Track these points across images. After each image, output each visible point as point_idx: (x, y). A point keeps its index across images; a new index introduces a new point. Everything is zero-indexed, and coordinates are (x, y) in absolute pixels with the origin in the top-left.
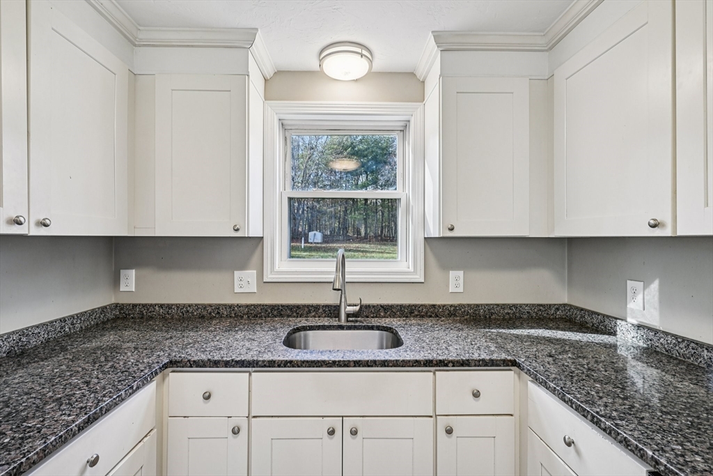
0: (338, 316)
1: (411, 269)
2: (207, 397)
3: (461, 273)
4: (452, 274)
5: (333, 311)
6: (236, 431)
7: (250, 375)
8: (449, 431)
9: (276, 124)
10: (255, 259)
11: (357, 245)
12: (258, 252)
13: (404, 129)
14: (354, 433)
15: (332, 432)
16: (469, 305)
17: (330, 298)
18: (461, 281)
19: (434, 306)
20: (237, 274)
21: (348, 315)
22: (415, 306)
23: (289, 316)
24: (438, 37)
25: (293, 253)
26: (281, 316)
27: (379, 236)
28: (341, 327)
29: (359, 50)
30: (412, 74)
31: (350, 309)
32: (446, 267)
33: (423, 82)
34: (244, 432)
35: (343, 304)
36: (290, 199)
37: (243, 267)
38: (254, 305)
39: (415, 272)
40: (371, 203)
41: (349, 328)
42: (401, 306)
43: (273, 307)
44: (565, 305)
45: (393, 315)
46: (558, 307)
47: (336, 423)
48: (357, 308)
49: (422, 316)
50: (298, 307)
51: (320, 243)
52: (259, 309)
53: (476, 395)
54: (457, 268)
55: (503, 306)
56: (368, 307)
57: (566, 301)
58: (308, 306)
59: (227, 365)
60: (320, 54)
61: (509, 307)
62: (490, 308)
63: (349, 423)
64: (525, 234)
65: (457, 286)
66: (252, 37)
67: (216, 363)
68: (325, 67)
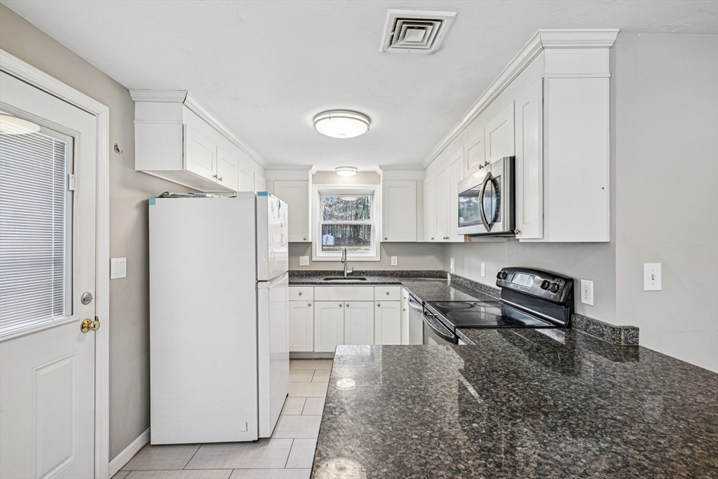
0: (344, 275)
1: (375, 255)
2: (300, 294)
3: (396, 257)
4: (393, 258)
5: (342, 273)
6: (310, 305)
7: (314, 287)
8: (379, 305)
9: (317, 193)
10: (308, 251)
12: (310, 248)
13: (373, 194)
14: (348, 306)
15: (341, 306)
16: (399, 271)
17: (340, 268)
18: (396, 261)
19: (384, 271)
20: (301, 257)
21: (348, 274)
22: (376, 272)
23: (323, 275)
24: (381, 166)
25: (324, 248)
26: (320, 275)
28: (345, 279)
29: (352, 169)
30: (375, 173)
31: (348, 272)
32: (390, 254)
33: (380, 176)
34: (312, 306)
35: (346, 270)
36: (323, 225)
37: (303, 255)
38: (308, 271)
39: (376, 257)
41: (348, 279)
42: (370, 271)
43: (316, 272)
44: (440, 271)
46: (437, 272)
47: (342, 303)
48: (352, 271)
49: (379, 275)
50: (327, 271)
51: (333, 246)
52: (310, 272)
53: (388, 294)
54: (394, 255)
55: (414, 271)
56: (356, 271)
57: (441, 269)
58: (331, 271)
59: (307, 283)
60: (336, 168)
61: (417, 271)
62: (408, 272)
63: (346, 303)
64: (415, 241)
65: (394, 263)
66: (310, 167)
67: (303, 283)
68: (338, 173)
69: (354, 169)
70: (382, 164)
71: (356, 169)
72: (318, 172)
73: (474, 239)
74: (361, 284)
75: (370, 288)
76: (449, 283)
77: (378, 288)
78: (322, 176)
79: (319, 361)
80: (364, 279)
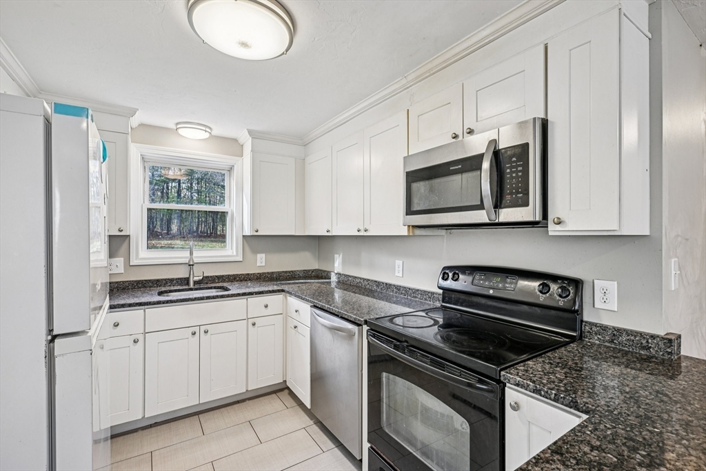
0: (188, 284)
1: (235, 253)
3: (263, 255)
4: (259, 256)
5: (185, 281)
6: (136, 342)
7: (145, 311)
8: (254, 324)
9: (139, 158)
10: (123, 249)
11: (169, 242)
12: (126, 244)
13: (231, 169)
14: (206, 332)
15: (194, 334)
16: (268, 273)
17: (182, 273)
18: (264, 260)
19: (248, 274)
21: (195, 283)
22: (237, 275)
23: (150, 287)
24: (250, 132)
26: (145, 287)
27: (195, 232)
28: (191, 289)
29: (204, 129)
30: (235, 140)
31: (196, 279)
32: (255, 251)
33: (242, 146)
34: (141, 342)
35: (192, 276)
36: (149, 210)
38: (123, 282)
39: (237, 255)
40: (184, 197)
41: (196, 289)
42: (229, 275)
43: (138, 282)
44: (316, 270)
45: (224, 281)
46: (313, 271)
47: (197, 329)
48: (201, 278)
49: (241, 281)
50: (158, 280)
52: (127, 284)
53: (266, 307)
54: (261, 252)
55: (286, 272)
56: (207, 277)
57: (317, 268)
58: (165, 280)
59: (130, 305)
60: (177, 124)
61: (289, 272)
62: (279, 273)
63: (203, 328)
64: (293, 234)
65: (261, 263)
66: (133, 112)
67: (123, 306)
68: (181, 131)
69: (207, 130)
70: (254, 127)
71: (211, 129)
72: (141, 125)
73: (418, 232)
74: (222, 297)
75: (241, 302)
76: (333, 285)
77: (253, 300)
78: (150, 132)
79: (153, 429)
80: (227, 289)
